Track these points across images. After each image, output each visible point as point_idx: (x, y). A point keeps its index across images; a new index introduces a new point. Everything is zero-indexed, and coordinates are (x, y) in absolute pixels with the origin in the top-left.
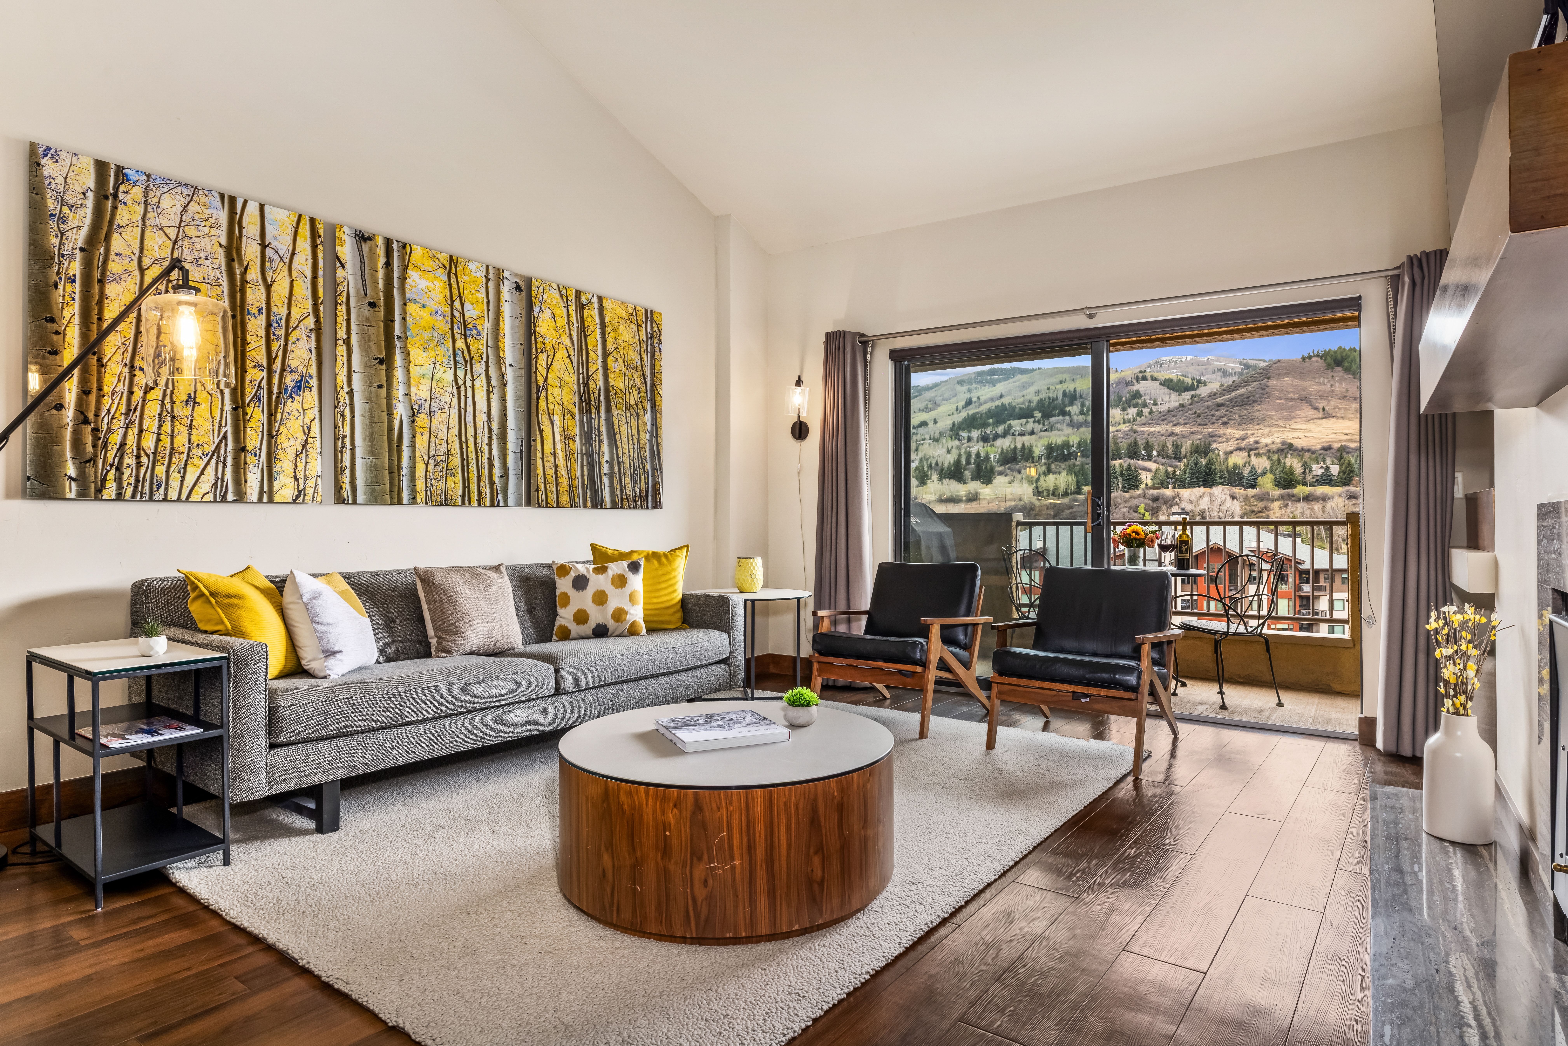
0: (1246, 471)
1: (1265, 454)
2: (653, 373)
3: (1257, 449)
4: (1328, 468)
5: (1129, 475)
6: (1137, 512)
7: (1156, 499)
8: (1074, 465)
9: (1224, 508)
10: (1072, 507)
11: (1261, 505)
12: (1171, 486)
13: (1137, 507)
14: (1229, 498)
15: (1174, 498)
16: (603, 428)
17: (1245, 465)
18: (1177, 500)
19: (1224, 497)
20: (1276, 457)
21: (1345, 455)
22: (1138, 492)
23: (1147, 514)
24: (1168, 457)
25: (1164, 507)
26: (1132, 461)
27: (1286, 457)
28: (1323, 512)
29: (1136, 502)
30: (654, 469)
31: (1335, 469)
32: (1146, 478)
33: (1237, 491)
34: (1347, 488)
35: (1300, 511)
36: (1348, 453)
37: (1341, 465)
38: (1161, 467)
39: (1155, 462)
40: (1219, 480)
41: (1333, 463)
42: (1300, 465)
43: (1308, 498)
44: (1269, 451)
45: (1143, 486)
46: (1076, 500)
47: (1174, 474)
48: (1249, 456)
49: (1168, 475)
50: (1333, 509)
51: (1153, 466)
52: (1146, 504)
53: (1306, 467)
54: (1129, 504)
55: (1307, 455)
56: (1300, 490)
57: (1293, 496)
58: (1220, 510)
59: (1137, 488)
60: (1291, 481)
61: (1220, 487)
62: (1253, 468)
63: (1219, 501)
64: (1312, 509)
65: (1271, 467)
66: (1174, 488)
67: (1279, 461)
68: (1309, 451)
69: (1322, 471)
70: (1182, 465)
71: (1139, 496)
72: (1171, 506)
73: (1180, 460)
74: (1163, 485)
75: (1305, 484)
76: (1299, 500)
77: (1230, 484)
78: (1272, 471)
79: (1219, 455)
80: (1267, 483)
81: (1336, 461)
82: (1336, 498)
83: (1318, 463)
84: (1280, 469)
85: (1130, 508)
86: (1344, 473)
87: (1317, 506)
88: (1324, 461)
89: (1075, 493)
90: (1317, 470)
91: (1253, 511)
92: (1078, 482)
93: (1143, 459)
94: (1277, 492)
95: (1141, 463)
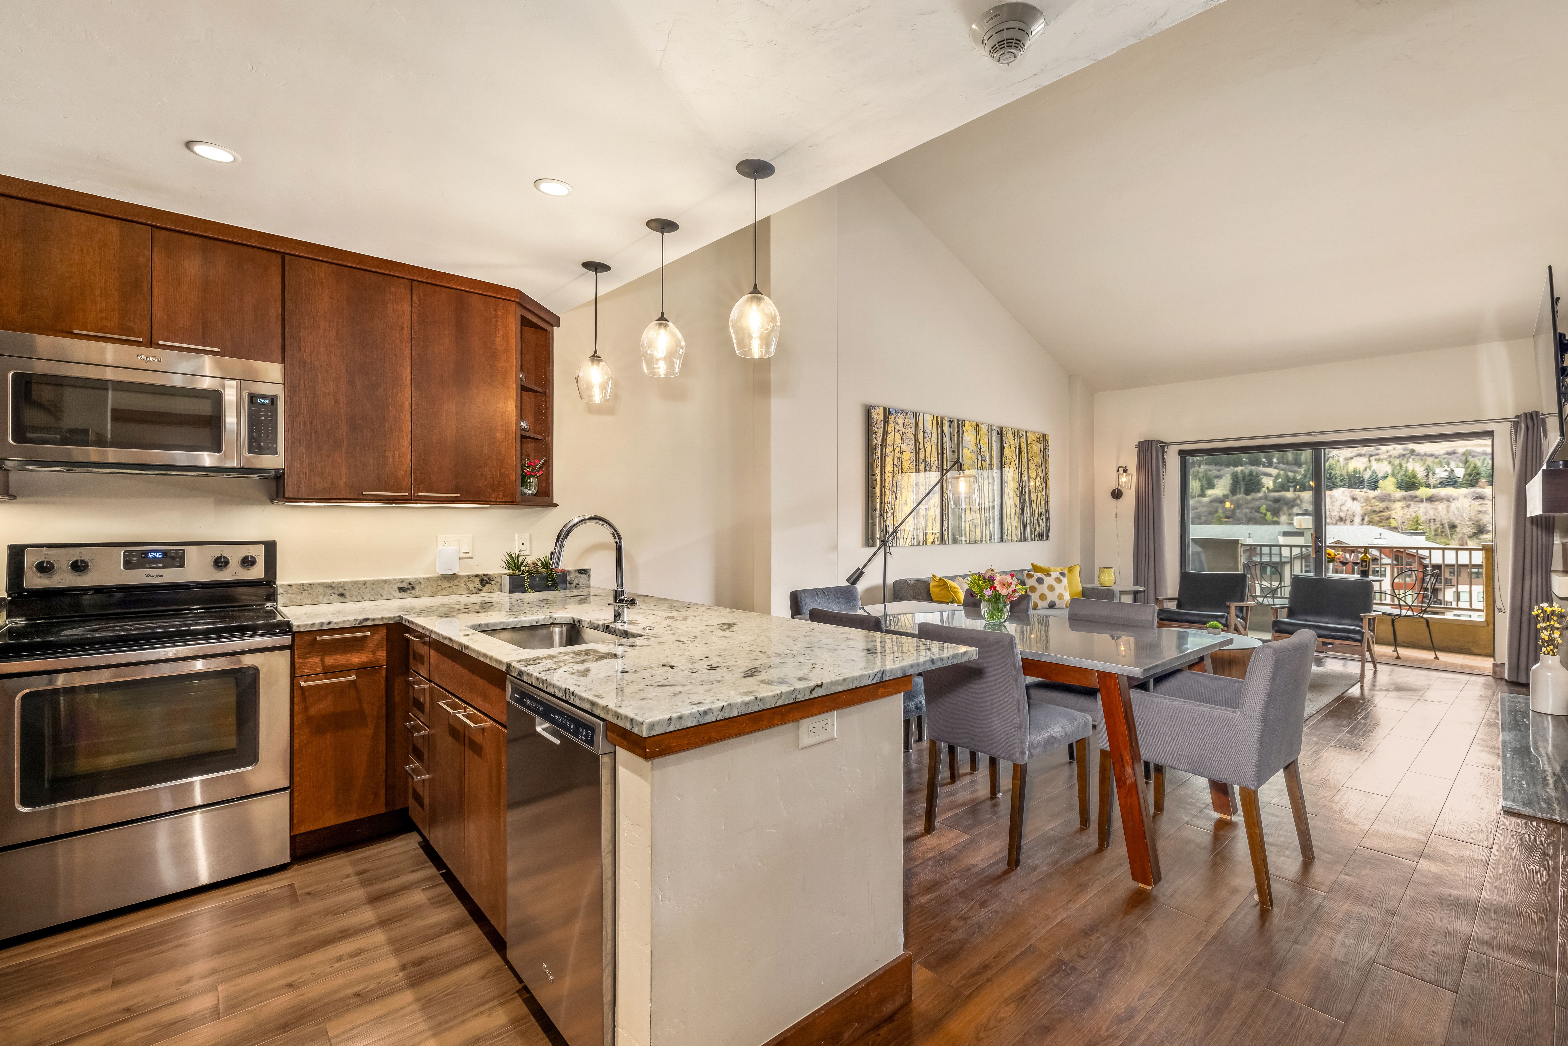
0: (1367, 476)
1: (1386, 460)
2: (1046, 468)
3: (1377, 455)
4: (1452, 471)
5: (1251, 480)
6: (1258, 512)
7: (1277, 500)
8: (1198, 472)
9: (1344, 508)
10: (1197, 508)
11: (1382, 505)
12: (1291, 489)
13: (1259, 508)
14: (1349, 500)
15: (1295, 500)
16: (1027, 500)
17: (1365, 470)
18: (1298, 502)
19: (1344, 499)
20: (1397, 462)
21: (1470, 459)
22: (1260, 495)
23: (1269, 514)
24: (1287, 463)
25: (1285, 508)
26: (1253, 468)
27: (1408, 462)
28: (1448, 512)
29: (1257, 503)
30: (1047, 519)
31: (1460, 472)
32: (1268, 482)
33: (1357, 492)
34: (1473, 489)
35: (1422, 511)
36: (1473, 457)
37: (1467, 468)
38: (1282, 472)
39: (1276, 468)
40: (1339, 483)
41: (1458, 466)
42: (1423, 468)
43: (1431, 499)
44: (1390, 456)
45: (1264, 489)
46: (1200, 502)
47: (1295, 478)
48: (1370, 461)
49: (1288, 480)
50: (1458, 509)
51: (1273, 471)
52: (1267, 505)
53: (1429, 471)
54: (1251, 505)
55: (1430, 460)
56: (1423, 492)
57: (1416, 497)
58: (1341, 510)
59: (1259, 491)
60: (1414, 483)
61: (1341, 490)
62: (1374, 472)
63: (1340, 502)
64: (1436, 509)
65: (1393, 471)
66: (1295, 491)
67: (1401, 465)
68: (1432, 455)
69: (1447, 473)
70: (1302, 470)
71: (1260, 498)
72: (1292, 507)
73: (1300, 466)
74: (1283, 488)
75: (1428, 486)
76: (1422, 501)
77: (1350, 486)
78: (1393, 475)
79: (1338, 461)
80: (1388, 486)
81: (1461, 465)
82: (1461, 499)
83: (1441, 466)
84: (1402, 473)
85: (1252, 508)
86: (1470, 475)
87: (1441, 507)
88: (1448, 464)
89: (1200, 496)
90: (1441, 473)
91: (1374, 511)
92: (1202, 486)
93: (1264, 466)
94: (1400, 494)
95: (1261, 469)
